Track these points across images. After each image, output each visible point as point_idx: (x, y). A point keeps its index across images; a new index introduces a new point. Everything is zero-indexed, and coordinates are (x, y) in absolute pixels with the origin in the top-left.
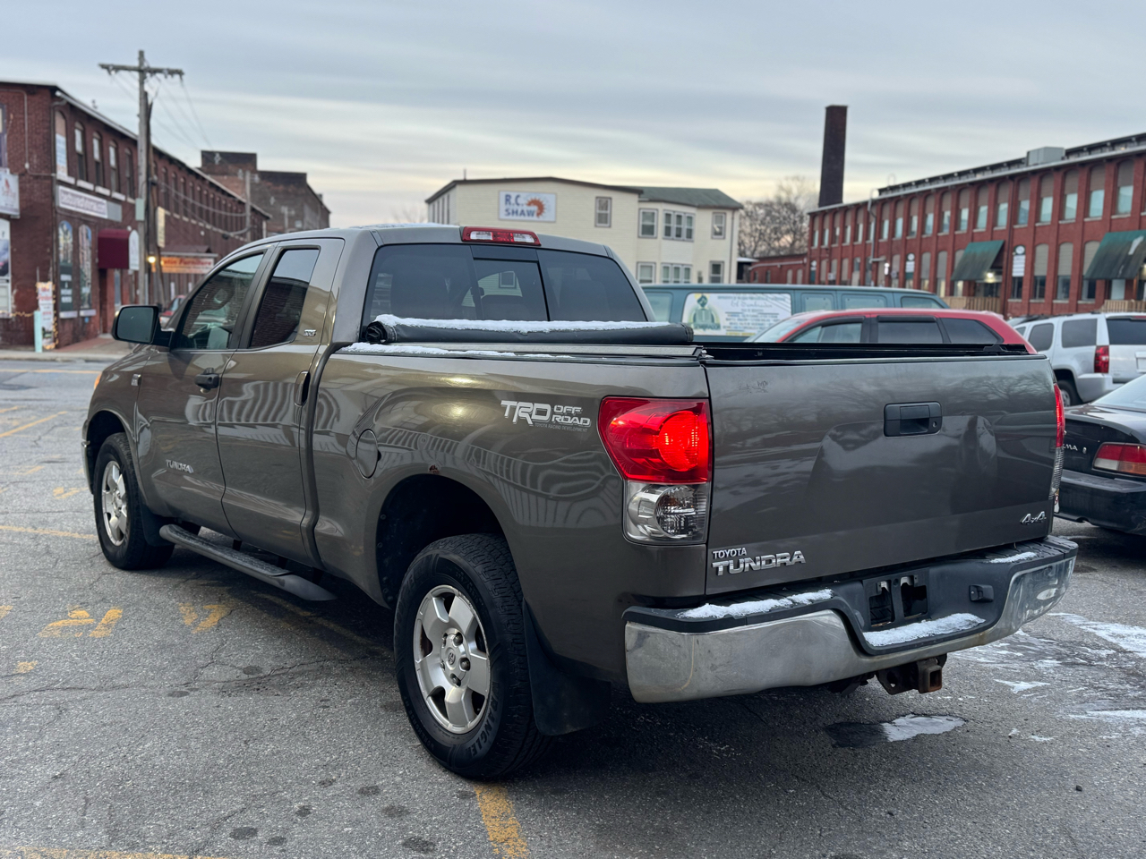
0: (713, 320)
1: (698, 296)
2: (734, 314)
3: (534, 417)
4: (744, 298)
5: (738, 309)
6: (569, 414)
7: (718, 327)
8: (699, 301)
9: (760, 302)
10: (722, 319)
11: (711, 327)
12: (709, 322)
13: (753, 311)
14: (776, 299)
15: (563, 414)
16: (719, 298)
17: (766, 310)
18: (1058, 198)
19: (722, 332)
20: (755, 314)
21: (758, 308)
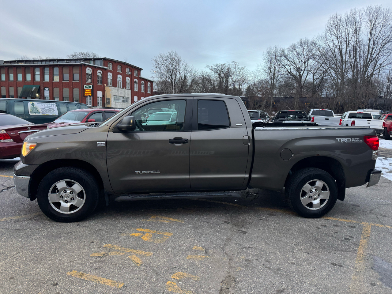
0: (37, 111)
1: (31, 103)
2: (42, 109)
3: (347, 141)
4: (44, 104)
5: (43, 107)
6: (356, 140)
7: (39, 113)
8: (32, 104)
9: (49, 105)
10: (40, 110)
11: (37, 113)
12: (36, 111)
13: (48, 108)
14: (52, 104)
15: (355, 140)
16: (37, 104)
17: (51, 108)
18: (7, 74)
19: (41, 114)
20: (48, 109)
21: (48, 107)
